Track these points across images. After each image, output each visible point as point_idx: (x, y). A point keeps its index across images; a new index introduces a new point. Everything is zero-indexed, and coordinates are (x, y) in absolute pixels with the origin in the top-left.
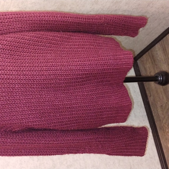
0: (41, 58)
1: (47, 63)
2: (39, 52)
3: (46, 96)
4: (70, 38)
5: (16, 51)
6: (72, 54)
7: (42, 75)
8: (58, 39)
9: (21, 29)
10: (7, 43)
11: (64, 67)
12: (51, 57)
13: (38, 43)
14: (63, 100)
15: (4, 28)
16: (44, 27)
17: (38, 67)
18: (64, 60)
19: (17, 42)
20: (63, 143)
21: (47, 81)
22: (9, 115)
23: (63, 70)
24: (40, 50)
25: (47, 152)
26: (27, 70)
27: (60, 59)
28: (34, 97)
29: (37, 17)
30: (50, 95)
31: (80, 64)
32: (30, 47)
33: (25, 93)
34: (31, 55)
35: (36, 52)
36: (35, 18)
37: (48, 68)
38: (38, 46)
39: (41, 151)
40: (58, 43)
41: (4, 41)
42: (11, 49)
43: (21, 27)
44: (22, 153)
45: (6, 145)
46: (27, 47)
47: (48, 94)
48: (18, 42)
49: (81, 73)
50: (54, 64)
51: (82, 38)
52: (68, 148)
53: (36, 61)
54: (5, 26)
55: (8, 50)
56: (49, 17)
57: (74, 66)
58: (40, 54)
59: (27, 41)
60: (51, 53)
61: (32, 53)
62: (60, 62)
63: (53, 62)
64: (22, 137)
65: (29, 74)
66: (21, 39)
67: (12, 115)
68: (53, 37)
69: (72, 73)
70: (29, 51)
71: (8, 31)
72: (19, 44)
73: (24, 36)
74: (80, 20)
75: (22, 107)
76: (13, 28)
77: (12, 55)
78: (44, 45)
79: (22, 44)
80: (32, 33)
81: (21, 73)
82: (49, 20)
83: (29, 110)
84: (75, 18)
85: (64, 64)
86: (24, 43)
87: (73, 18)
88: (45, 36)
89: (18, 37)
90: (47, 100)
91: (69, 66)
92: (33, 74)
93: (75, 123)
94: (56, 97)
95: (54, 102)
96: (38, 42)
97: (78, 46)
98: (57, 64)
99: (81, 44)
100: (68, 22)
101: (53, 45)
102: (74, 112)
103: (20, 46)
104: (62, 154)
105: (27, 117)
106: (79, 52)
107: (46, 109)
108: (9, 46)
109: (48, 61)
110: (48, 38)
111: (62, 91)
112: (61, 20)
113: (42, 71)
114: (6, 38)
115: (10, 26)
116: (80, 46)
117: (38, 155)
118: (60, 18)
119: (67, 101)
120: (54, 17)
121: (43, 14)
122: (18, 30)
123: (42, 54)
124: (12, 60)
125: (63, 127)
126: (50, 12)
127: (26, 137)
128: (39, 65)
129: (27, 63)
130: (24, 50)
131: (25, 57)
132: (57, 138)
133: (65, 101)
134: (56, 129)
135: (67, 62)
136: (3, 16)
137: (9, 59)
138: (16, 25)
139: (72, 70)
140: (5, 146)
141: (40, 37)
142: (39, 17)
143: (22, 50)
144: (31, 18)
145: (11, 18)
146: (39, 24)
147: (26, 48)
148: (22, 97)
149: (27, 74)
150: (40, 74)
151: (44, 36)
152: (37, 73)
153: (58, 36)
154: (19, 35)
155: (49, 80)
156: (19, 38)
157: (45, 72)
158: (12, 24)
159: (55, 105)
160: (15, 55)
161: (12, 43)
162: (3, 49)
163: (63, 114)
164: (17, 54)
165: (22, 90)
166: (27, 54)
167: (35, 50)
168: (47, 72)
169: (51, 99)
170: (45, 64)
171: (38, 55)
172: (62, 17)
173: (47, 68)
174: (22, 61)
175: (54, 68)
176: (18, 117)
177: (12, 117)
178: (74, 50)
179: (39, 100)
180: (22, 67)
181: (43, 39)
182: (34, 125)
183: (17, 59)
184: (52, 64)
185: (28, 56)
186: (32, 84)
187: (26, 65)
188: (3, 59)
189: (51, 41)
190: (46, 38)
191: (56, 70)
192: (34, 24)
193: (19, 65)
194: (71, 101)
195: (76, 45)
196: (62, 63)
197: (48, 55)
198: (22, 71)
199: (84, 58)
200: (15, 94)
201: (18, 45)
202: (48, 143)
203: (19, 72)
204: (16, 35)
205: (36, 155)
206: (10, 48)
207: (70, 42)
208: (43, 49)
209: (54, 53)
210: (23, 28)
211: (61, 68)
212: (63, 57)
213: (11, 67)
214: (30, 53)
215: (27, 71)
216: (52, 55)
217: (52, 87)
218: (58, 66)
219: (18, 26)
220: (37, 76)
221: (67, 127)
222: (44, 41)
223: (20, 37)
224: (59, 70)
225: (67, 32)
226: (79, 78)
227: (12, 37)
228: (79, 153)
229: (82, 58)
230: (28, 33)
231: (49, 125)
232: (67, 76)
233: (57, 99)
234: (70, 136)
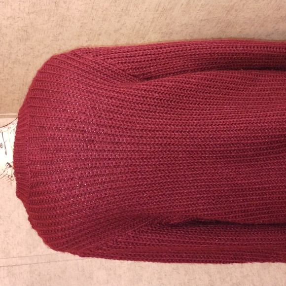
0: (215, 111)
1: (224, 119)
2: (211, 102)
3: (223, 170)
4: (256, 79)
5: (178, 102)
6: (261, 104)
7: (219, 138)
8: (239, 81)
9: (183, 69)
10: (165, 90)
11: (252, 125)
12: (230, 109)
13: (209, 89)
14: (249, 177)
15: (159, 67)
16: (216, 63)
17: (211, 125)
18: (250, 114)
19: (180, 88)
20: (246, 245)
21: (225, 146)
22: (169, 199)
23: (249, 130)
24: (212, 99)
25: (219, 258)
26: (195, 130)
27: (244, 113)
28: (205, 172)
29: (206, 49)
30: (229, 169)
31: (276, 119)
32: (198, 95)
33: (192, 165)
34: (200, 107)
35: (208, 102)
36: (205, 50)
37: (227, 127)
38: (209, 93)
39: (210, 256)
40: (238, 88)
41: (162, 88)
42: (171, 100)
43: (183, 66)
44: (182, 257)
45: (162, 245)
46: (194, 95)
47: (226, 167)
48: (182, 89)
49: (278, 133)
50: (235, 120)
51: (275, 78)
52: (251, 252)
53: (208, 117)
54: (160, 65)
55: (167, 101)
56: (225, 48)
57: (267, 123)
58: (212, 105)
59: (193, 86)
60: (230, 103)
61: (202, 105)
62: (244, 118)
63: (234, 117)
64: (186, 234)
65: (199, 137)
66: (185, 83)
67: (174, 200)
68: (231, 78)
69: (263, 134)
70: (197, 101)
71: (164, 72)
72: (183, 91)
73: (189, 78)
74: (272, 50)
75: (188, 188)
76: (172, 66)
77: (173, 108)
78: (218, 92)
79: (187, 91)
80: (201, 74)
81: (187, 135)
82: (225, 53)
83: (197, 191)
84: (264, 48)
85: (251, 120)
86: (190, 89)
87: (261, 47)
88: (219, 77)
89: (181, 80)
90: (224, 177)
91: (259, 123)
92: (204, 136)
93: (265, 212)
94: (238, 171)
95: (235, 179)
96: (210, 87)
97: (270, 91)
98: (240, 121)
99: (274, 88)
100: (253, 54)
101: (231, 91)
102: (265, 196)
103: (183, 95)
104: (242, 263)
105: (195, 202)
106: (273, 101)
107: (223, 190)
108: (169, 95)
109: (226, 116)
110: (224, 80)
111: (248, 162)
112: (243, 52)
113: (218, 131)
114: (164, 83)
115: (168, 64)
116: (273, 91)
117: (206, 262)
118: (241, 48)
119: (255, 179)
120: (233, 47)
121: (215, 44)
122: (178, 69)
123: (216, 105)
124: (173, 115)
125: (248, 220)
126: (224, 41)
127: (192, 233)
128: (213, 122)
129: (196, 120)
130: (190, 100)
131: (191, 110)
132: (238, 236)
133: (252, 178)
134: (237, 221)
135: (255, 117)
136: (157, 49)
137: (169, 114)
138: (176, 62)
139: (263, 129)
140: (161, 247)
141: (212, 79)
142: (210, 48)
143: (187, 100)
144: (197, 50)
145: (169, 53)
146: (210, 59)
147: (192, 97)
148: (189, 171)
149: (196, 136)
150: (215, 136)
151: (217, 78)
152: (211, 135)
153: (238, 76)
154: (182, 77)
155: (228, 146)
156: (182, 82)
157: (222, 133)
158: (170, 60)
159: (236, 185)
160: (177, 109)
161: (174, 91)
162: (161, 100)
163: (248, 198)
164: (180, 106)
165: (189, 161)
166: (194, 106)
167: (206, 99)
168: (225, 133)
169: (231, 175)
170: (222, 121)
171: (211, 107)
172: (243, 47)
173: (225, 127)
174: (188, 117)
175: (235, 126)
176: (182, 201)
177: (173, 201)
178: (264, 98)
179: (213, 176)
180: (188, 125)
181: (217, 82)
182: (204, 214)
183: (180, 115)
184: (233, 121)
185: (195, 110)
186: (203, 152)
187: (194, 123)
188: (161, 114)
189: (228, 85)
190: (221, 80)
191: (239, 130)
192: (202, 59)
193: (183, 123)
194: (262, 178)
195: (267, 90)
196: (247, 119)
197: (226, 107)
198: (188, 132)
199: (282, 110)
200: (178, 167)
201: (182, 93)
202: (223, 244)
203: (183, 133)
204: (178, 78)
205: (203, 262)
206: (170, 98)
207: (257, 86)
208: (218, 97)
209: (233, 103)
210: (186, 66)
211: (248, 127)
212: (249, 109)
213: (172, 127)
214: (198, 105)
215: (196, 132)
216: (231, 107)
217: (233, 156)
218: (242, 124)
219: (179, 64)
220: (211, 140)
221: (253, 219)
222: (218, 85)
223: (184, 80)
224: (244, 130)
225: (250, 70)
226: (274, 142)
227: (172, 82)
228: (269, 261)
229: (279, 110)
230: (194, 73)
231: (227, 215)
232: (256, 138)
233: (240, 174)
234: (257, 233)
